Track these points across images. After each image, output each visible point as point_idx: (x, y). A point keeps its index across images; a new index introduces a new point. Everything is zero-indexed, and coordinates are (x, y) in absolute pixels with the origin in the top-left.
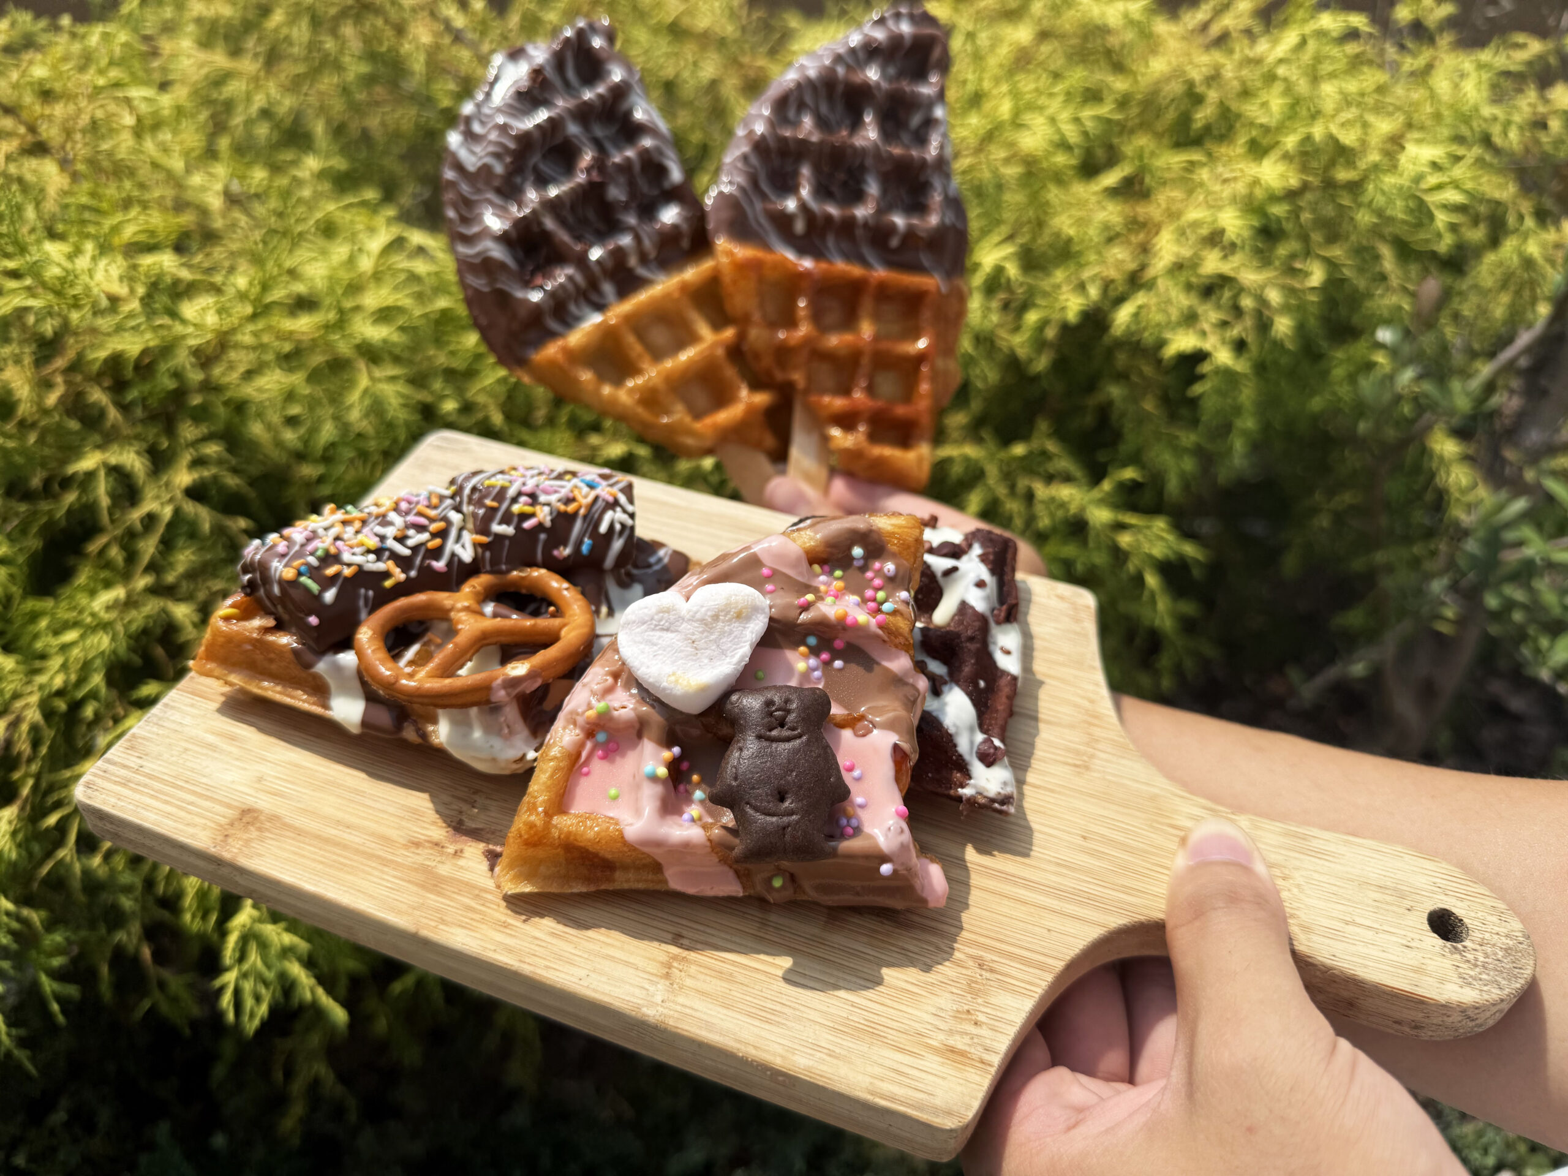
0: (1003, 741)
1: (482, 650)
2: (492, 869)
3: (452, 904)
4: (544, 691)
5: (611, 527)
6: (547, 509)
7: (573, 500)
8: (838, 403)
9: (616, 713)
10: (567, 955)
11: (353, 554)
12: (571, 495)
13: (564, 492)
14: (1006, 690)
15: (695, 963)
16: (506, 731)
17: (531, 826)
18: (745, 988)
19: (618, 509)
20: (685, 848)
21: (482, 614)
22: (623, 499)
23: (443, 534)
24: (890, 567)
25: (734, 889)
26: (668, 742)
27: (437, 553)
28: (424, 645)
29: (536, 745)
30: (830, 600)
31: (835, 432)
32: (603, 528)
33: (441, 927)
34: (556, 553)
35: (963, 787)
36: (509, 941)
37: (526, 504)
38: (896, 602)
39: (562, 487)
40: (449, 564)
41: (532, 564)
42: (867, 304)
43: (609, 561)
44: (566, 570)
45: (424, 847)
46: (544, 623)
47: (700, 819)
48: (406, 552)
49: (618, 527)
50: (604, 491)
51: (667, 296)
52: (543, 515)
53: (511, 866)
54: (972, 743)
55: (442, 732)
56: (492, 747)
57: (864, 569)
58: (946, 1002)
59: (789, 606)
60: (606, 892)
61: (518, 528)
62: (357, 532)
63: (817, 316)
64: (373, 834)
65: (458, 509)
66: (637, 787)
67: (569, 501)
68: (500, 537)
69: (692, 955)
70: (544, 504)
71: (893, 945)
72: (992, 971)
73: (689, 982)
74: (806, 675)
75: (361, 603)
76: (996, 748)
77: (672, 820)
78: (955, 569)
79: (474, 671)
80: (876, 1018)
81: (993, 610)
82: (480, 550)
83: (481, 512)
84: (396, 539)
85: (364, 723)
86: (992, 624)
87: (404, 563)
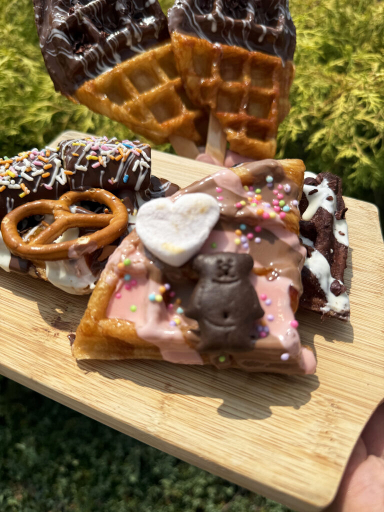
0: (343, 281)
1: (67, 231)
2: (71, 344)
3: (50, 363)
4: (99, 252)
5: (139, 167)
6: (104, 158)
7: (119, 154)
8: (232, 116)
9: (134, 265)
10: (108, 394)
11: (3, 180)
12: (117, 151)
13: (114, 150)
14: (343, 255)
15: (177, 401)
16: (78, 273)
17: (87, 326)
18: (204, 417)
19: (142, 159)
20: (170, 341)
21: (70, 212)
22: (144, 154)
23: (51, 170)
24: (287, 187)
25: (198, 361)
26: (163, 281)
27: (47, 180)
28: (40, 227)
29: (95, 280)
30: (254, 204)
31: (230, 132)
32: (134, 169)
33: (44, 376)
34: (110, 181)
35: (323, 306)
36: (78, 385)
37: (93, 155)
38: (290, 206)
39: (113, 147)
40: (54, 186)
41: (98, 186)
42: (246, 68)
43: (138, 186)
44: (116, 190)
45: (40, 331)
46: (101, 216)
47: (180, 324)
48: (31, 179)
49: (142, 168)
50: (135, 150)
51: (145, 59)
52: (103, 161)
53: (80, 344)
54: (328, 283)
55: (46, 273)
56: (71, 281)
57: (272, 188)
58: (314, 426)
59: (232, 207)
60: (130, 360)
61: (89, 167)
62: (7, 169)
63: (222, 73)
64: (15, 323)
65: (59, 158)
66: (146, 305)
67: (116, 154)
68: (79, 172)
69: (175, 396)
70: (103, 156)
71: (285, 393)
72: (339, 408)
73: (173, 412)
74: (239, 246)
75: (8, 205)
76: (341, 286)
77: (165, 324)
78: (316, 191)
79: (63, 241)
80: (276, 436)
81: (335, 212)
82: (69, 179)
83: (70, 158)
84: (26, 172)
85: (11, 267)
86: (335, 219)
87: (30, 184)
